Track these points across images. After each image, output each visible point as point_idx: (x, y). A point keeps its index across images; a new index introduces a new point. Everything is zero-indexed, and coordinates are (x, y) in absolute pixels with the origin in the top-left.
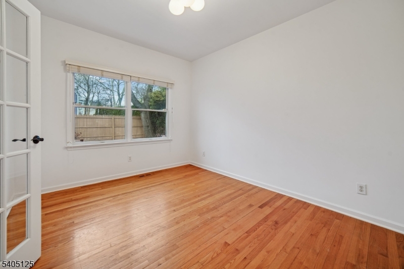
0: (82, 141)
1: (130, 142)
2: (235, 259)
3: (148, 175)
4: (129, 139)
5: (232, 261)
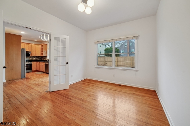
0: (99, 66)
1: (113, 68)
2: (64, 124)
3: (120, 85)
4: (113, 67)
5: (63, 123)
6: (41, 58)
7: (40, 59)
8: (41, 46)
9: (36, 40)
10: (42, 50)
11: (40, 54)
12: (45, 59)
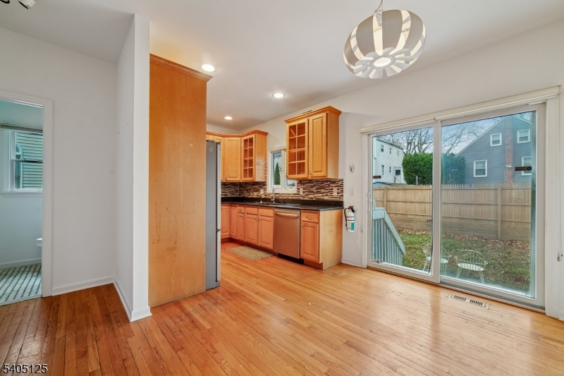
6: (238, 188)
7: (236, 195)
8: (246, 141)
9: (228, 118)
10: (248, 159)
11: (239, 173)
12: (255, 194)
